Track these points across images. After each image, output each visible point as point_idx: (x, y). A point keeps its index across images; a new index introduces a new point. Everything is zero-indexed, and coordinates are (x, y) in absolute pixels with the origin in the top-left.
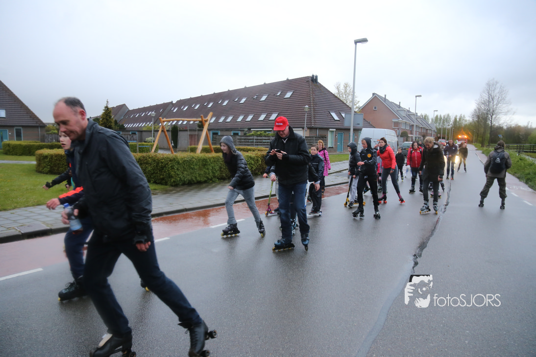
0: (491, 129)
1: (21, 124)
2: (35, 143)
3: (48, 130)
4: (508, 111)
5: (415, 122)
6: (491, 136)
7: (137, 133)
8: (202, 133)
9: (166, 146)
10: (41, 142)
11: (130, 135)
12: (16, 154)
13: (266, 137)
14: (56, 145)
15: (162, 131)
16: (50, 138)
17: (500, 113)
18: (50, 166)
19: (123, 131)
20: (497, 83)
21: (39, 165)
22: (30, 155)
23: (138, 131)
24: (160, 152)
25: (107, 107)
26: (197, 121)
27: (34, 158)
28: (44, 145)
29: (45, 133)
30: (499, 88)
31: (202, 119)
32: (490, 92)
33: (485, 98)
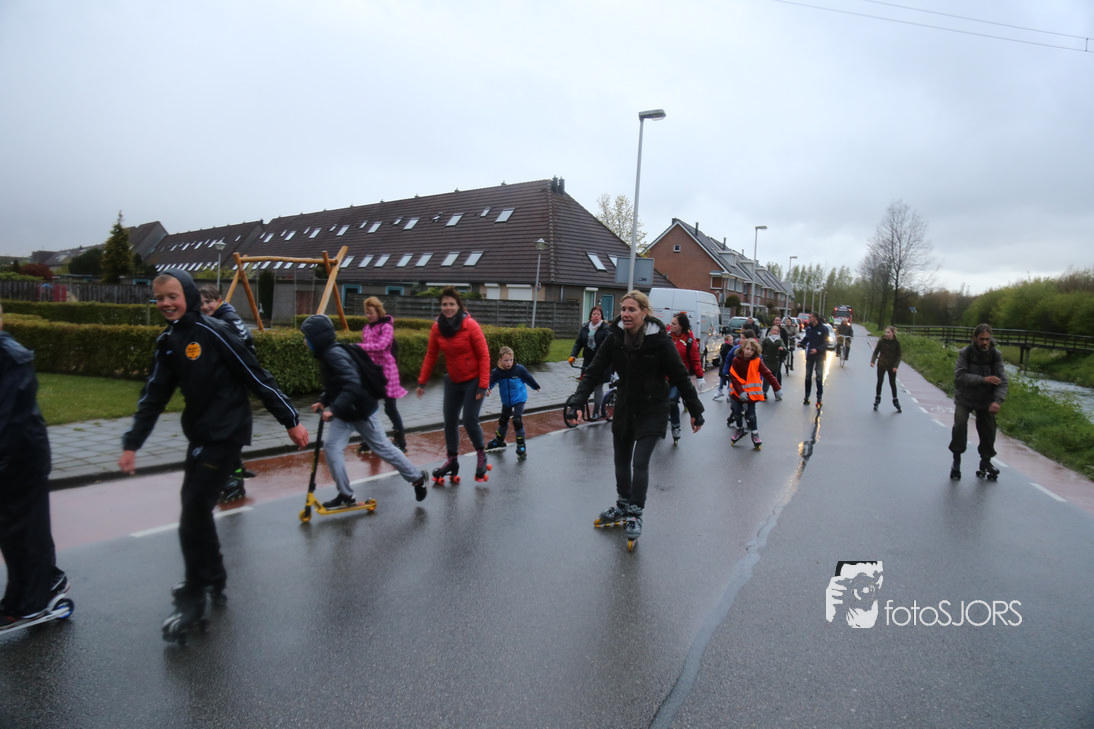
0: (896, 296)
5: (754, 278)
6: (895, 308)
8: (324, 289)
9: (249, 313)
15: (240, 282)
17: (912, 265)
20: (907, 208)
25: (118, 227)
26: (313, 263)
30: (911, 217)
31: (325, 260)
32: (895, 225)
33: (885, 236)
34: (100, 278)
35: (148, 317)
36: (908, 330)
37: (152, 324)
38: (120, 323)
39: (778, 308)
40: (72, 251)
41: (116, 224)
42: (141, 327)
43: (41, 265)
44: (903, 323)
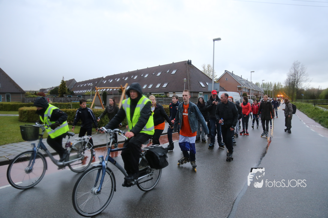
0: (297, 91)
1: (10, 92)
2: (18, 103)
3: (27, 95)
4: (307, 80)
5: (251, 87)
6: (297, 94)
7: (81, 96)
8: (121, 96)
9: (99, 104)
10: (22, 102)
11: (77, 98)
12: (6, 110)
13: (160, 98)
14: (31, 104)
15: (97, 95)
16: (28, 100)
17: (302, 81)
18: (27, 117)
19: (72, 95)
20: (299, 63)
21: (20, 117)
22: (15, 111)
23: (82, 95)
24: (96, 108)
25: (63, 81)
26: (118, 89)
27: (17, 112)
28: (24, 104)
29: (25, 97)
30: (301, 66)
31: (121, 88)
32: (296, 69)
33: (292, 72)
34: (58, 96)
35: (72, 106)
36: (301, 101)
37: (73, 108)
38: (64, 108)
39: (259, 96)
40: (51, 88)
41: (62, 80)
42: (70, 109)
43: (42, 92)
44: (300, 99)
